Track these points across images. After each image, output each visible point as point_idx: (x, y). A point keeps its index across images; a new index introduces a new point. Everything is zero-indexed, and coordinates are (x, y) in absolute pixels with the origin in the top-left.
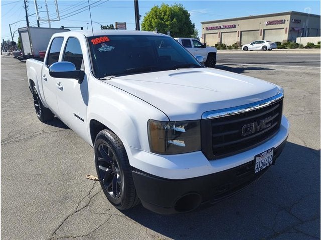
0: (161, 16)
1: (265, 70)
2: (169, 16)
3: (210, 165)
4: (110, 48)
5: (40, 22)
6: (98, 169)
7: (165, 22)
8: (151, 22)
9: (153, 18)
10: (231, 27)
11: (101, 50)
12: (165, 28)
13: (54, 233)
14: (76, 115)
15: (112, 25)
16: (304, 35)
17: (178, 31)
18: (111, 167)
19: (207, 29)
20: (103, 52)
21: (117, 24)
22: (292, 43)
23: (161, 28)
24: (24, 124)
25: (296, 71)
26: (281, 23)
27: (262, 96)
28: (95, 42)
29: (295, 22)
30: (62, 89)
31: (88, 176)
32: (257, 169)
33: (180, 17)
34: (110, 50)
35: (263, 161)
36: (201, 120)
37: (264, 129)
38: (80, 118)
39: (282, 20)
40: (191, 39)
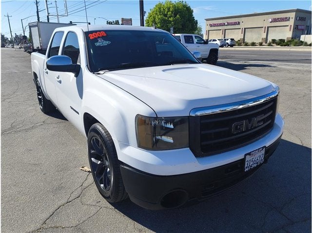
0: (165, 12)
1: (266, 68)
2: (172, 13)
3: (197, 162)
4: (106, 43)
5: (49, 17)
6: (91, 161)
7: (168, 18)
8: (154, 18)
9: (156, 14)
10: (235, 24)
11: (97, 44)
12: (168, 24)
13: (45, 223)
14: (72, 108)
15: (118, 21)
16: (309, 33)
17: (181, 27)
18: (103, 160)
19: (211, 26)
20: (99, 47)
21: (123, 19)
22: (296, 40)
23: (164, 24)
24: (27, 114)
25: (298, 68)
26: (286, 21)
27: (256, 94)
28: (91, 37)
29: (300, 20)
30: (60, 82)
31: (83, 167)
32: (247, 167)
33: (184, 13)
34: (106, 45)
35: (253, 160)
36: (189, 117)
37: (255, 128)
38: (75, 111)
39: (287, 18)
40: (193, 35)
